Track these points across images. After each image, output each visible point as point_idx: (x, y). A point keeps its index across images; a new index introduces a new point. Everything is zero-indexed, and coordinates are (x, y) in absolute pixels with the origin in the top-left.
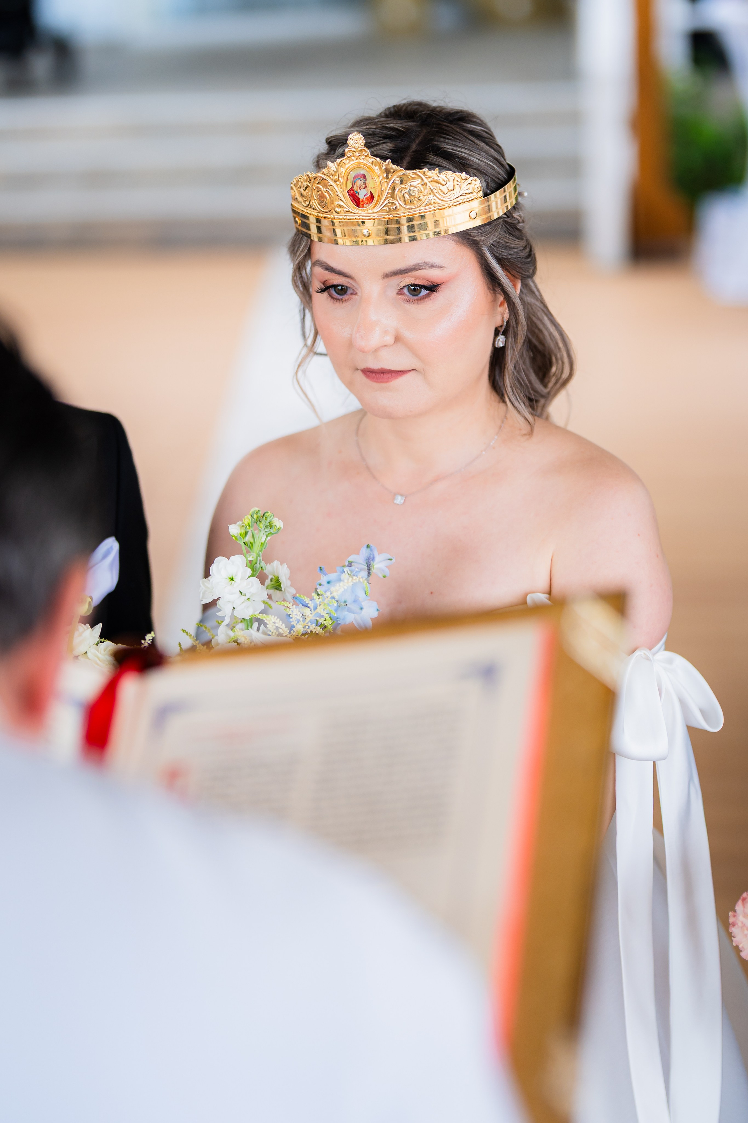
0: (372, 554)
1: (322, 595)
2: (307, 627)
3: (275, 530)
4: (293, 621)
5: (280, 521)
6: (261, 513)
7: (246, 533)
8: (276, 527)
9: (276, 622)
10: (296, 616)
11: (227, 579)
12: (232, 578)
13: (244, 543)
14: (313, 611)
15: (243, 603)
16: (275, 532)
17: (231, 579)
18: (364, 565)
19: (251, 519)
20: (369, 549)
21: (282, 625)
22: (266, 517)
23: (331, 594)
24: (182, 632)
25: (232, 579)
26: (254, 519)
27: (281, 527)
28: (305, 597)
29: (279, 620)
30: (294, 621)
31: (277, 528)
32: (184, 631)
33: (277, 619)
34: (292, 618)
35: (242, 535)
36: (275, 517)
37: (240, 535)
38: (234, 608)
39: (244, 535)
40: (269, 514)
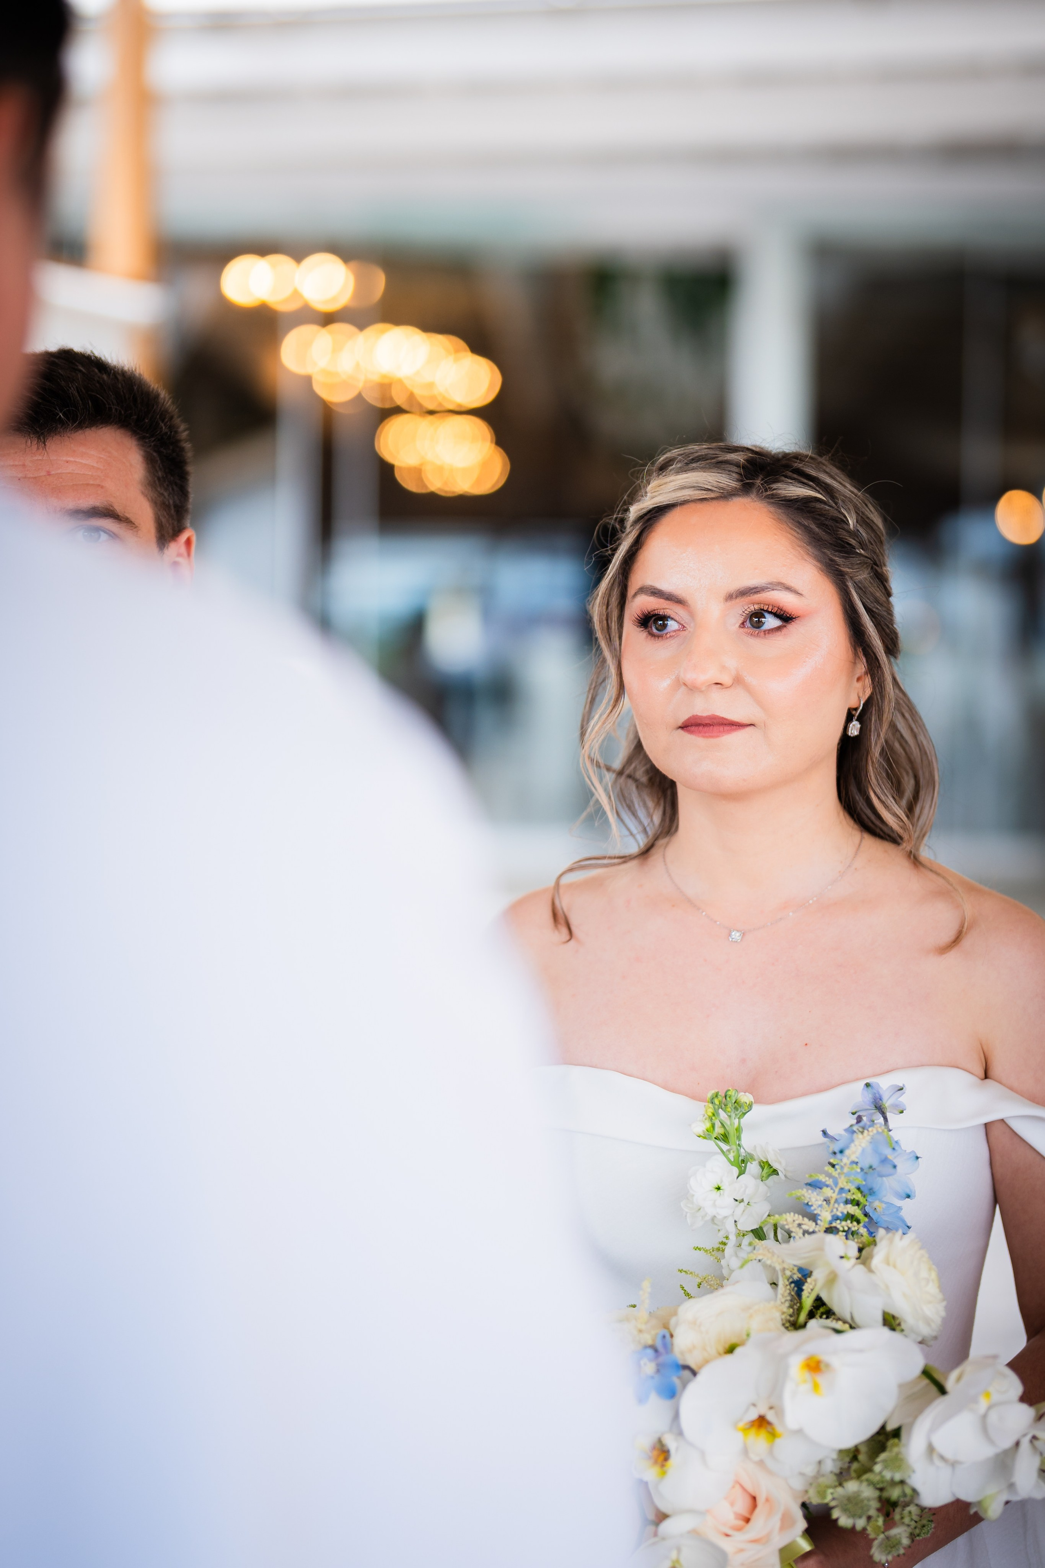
0: (876, 1092)
1: (837, 1164)
2: (835, 1210)
3: (747, 1108)
4: (815, 1209)
5: (747, 1094)
6: (721, 1094)
7: (713, 1126)
8: (746, 1103)
9: (795, 1218)
10: (816, 1202)
11: (711, 1190)
12: (719, 1186)
13: (715, 1138)
14: (834, 1188)
15: (744, 1211)
16: (748, 1111)
17: (717, 1188)
18: (873, 1110)
19: (714, 1107)
20: (870, 1088)
21: (803, 1220)
22: (729, 1097)
23: (848, 1159)
24: (679, 1272)
25: (719, 1189)
26: (716, 1105)
27: (752, 1102)
28: (819, 1175)
29: (796, 1215)
30: (817, 1208)
31: (748, 1104)
32: (680, 1271)
33: (794, 1215)
34: (812, 1206)
35: (709, 1131)
36: (740, 1092)
37: (707, 1131)
38: (735, 1222)
39: (712, 1129)
40: (732, 1093)
